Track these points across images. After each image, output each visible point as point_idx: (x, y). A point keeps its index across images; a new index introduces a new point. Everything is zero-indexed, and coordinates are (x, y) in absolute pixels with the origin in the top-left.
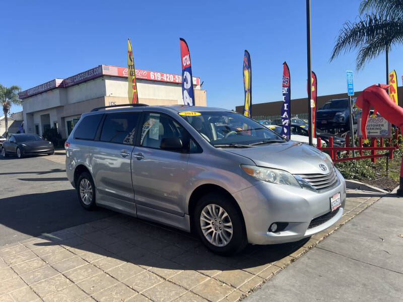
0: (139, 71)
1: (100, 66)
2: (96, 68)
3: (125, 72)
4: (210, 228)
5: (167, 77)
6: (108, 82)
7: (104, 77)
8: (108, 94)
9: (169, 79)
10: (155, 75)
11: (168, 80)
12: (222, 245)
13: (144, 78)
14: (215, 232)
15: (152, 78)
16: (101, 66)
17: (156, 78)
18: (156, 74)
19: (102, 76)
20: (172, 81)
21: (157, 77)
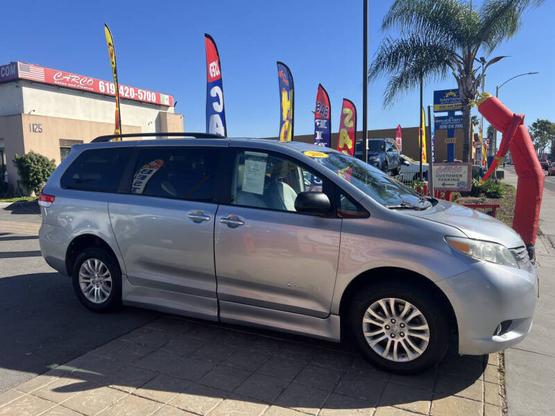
0: (81, 78)
1: (14, 64)
2: (5, 66)
3: (56, 77)
4: (383, 334)
5: (125, 91)
6: (27, 91)
7: (20, 82)
8: (26, 111)
9: (129, 94)
10: (106, 87)
11: (126, 95)
12: (405, 360)
13: (89, 89)
14: (390, 340)
15: (102, 90)
16: (16, 64)
17: (108, 92)
18: (107, 84)
19: (15, 80)
20: (133, 97)
21: (110, 90)
